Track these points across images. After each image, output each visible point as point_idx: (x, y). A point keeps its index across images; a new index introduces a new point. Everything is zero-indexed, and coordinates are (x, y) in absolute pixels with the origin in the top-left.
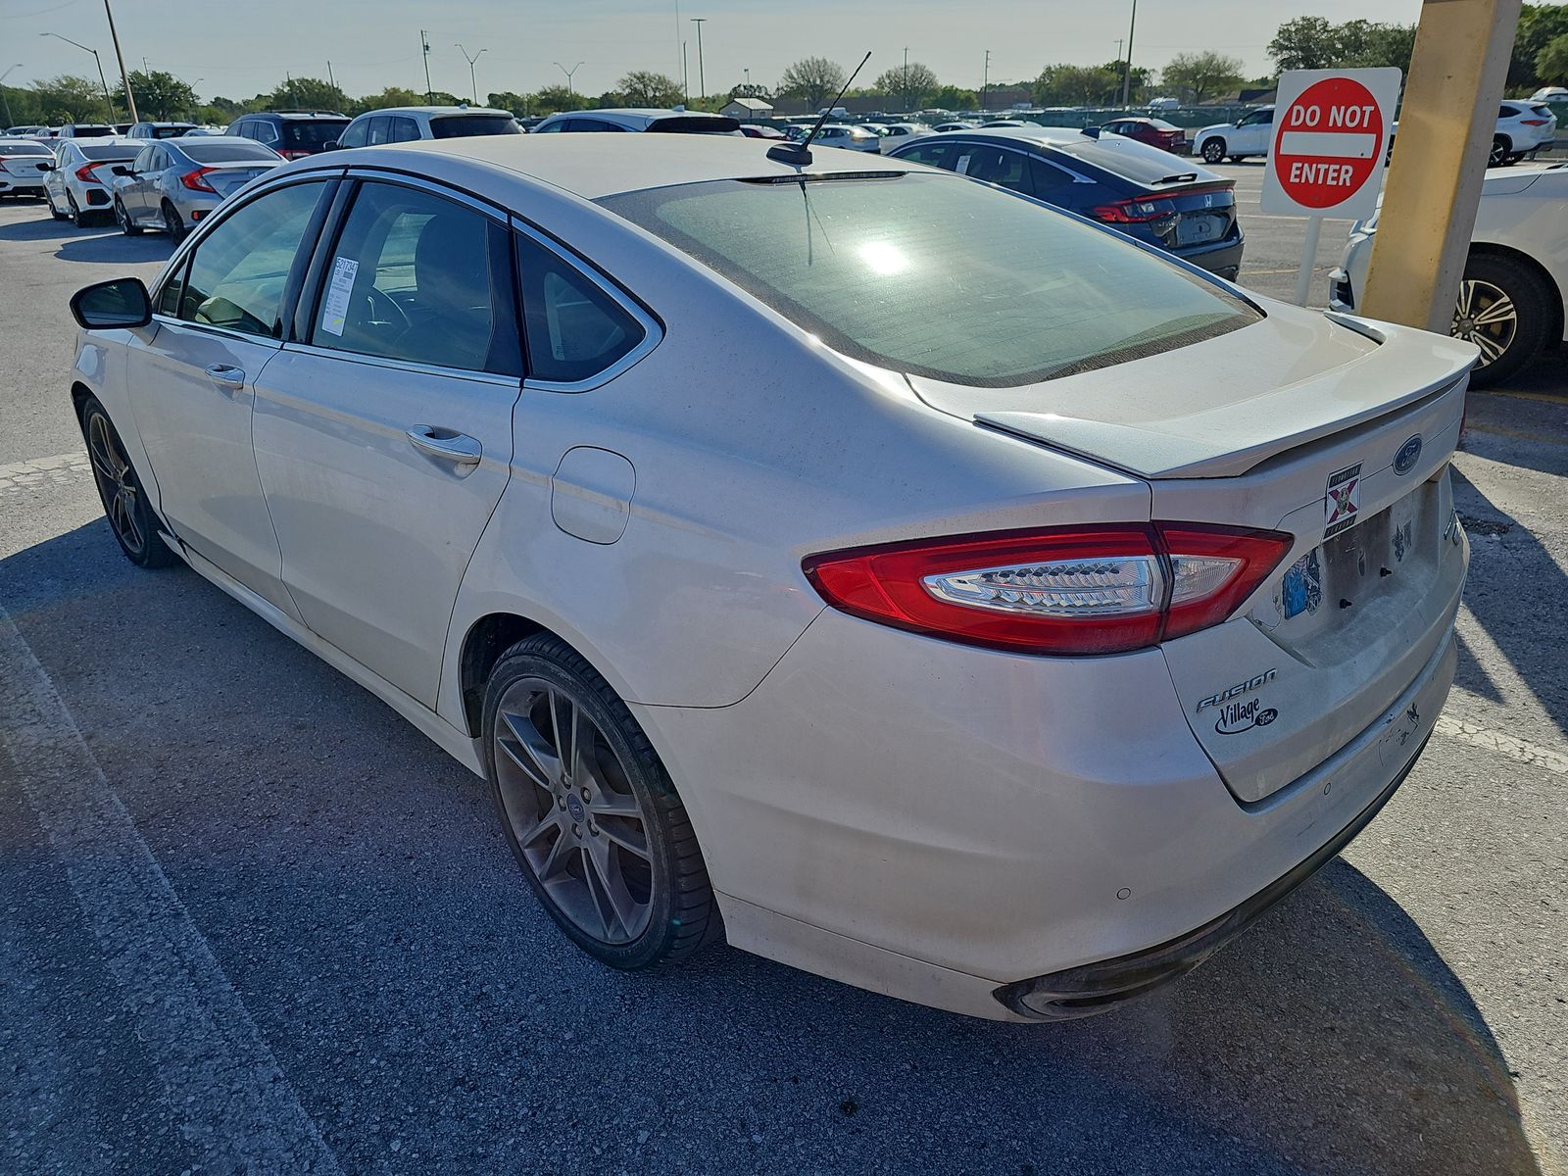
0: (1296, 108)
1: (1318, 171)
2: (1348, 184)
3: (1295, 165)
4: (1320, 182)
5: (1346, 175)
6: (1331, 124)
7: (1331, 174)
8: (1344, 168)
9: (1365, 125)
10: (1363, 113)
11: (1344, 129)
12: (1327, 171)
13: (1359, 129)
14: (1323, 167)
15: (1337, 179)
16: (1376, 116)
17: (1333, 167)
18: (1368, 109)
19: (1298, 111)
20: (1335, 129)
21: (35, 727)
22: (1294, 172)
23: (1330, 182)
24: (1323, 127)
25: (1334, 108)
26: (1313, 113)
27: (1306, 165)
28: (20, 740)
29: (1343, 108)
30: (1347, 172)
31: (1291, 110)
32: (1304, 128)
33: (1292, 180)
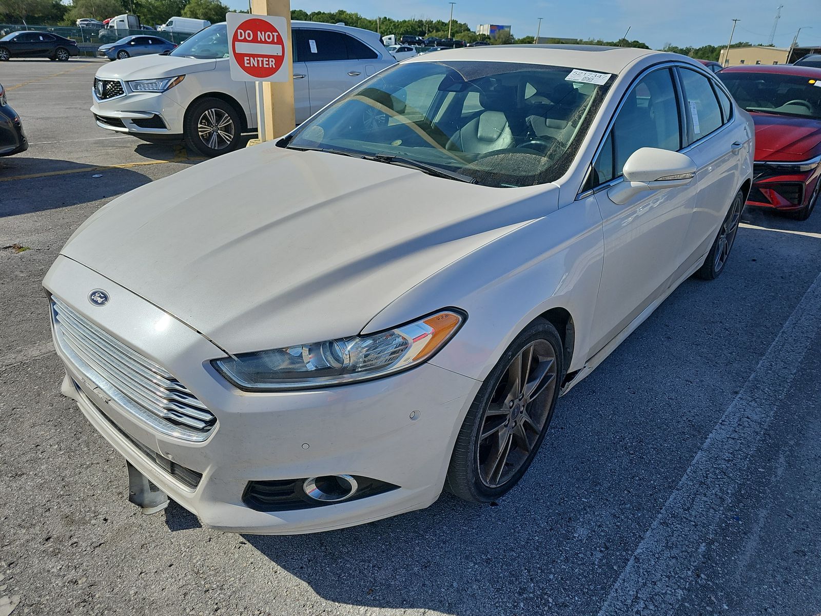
0: (239, 31)
1: (258, 61)
2: (274, 67)
3: (246, 58)
4: (261, 66)
5: (272, 63)
6: (259, 40)
7: (265, 63)
8: (270, 60)
9: (276, 41)
10: (273, 36)
11: (266, 42)
12: (262, 61)
13: (273, 42)
14: (260, 59)
15: (268, 64)
16: (279, 37)
17: (265, 59)
18: (275, 34)
19: (241, 32)
20: (261, 42)
21: (750, 416)
22: (246, 62)
23: (265, 66)
24: (255, 40)
25: (259, 32)
26: (249, 34)
27: (251, 58)
28: (763, 416)
29: (263, 33)
30: (272, 61)
31: (236, 32)
32: (245, 40)
33: (246, 65)
